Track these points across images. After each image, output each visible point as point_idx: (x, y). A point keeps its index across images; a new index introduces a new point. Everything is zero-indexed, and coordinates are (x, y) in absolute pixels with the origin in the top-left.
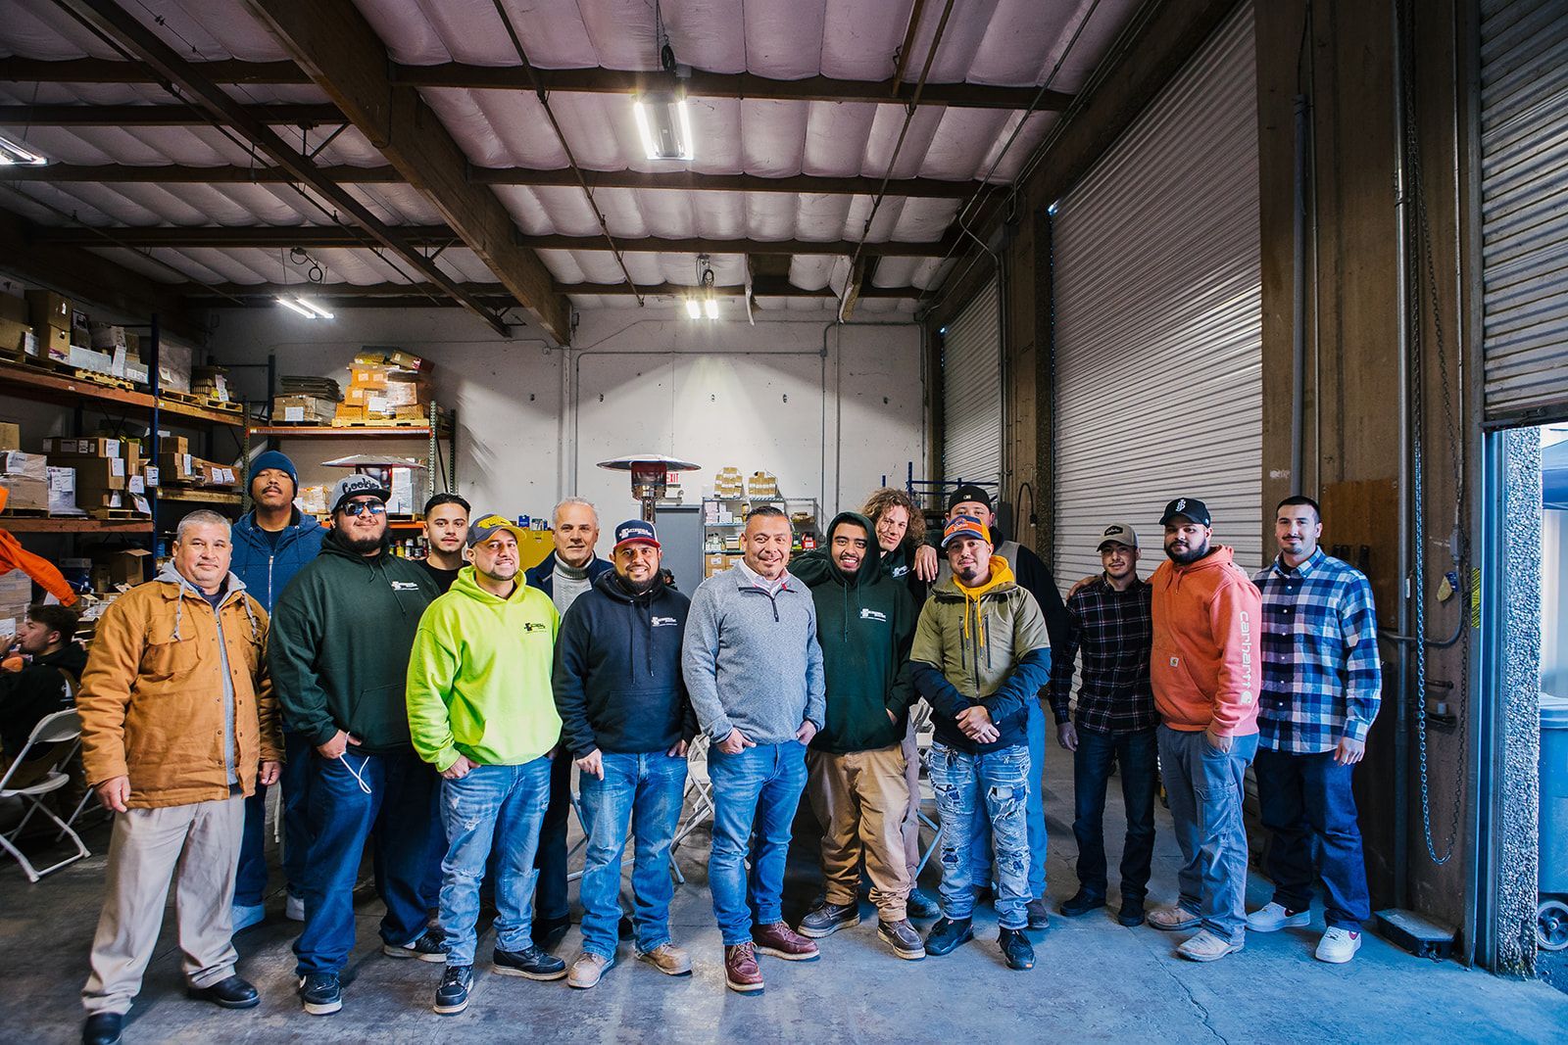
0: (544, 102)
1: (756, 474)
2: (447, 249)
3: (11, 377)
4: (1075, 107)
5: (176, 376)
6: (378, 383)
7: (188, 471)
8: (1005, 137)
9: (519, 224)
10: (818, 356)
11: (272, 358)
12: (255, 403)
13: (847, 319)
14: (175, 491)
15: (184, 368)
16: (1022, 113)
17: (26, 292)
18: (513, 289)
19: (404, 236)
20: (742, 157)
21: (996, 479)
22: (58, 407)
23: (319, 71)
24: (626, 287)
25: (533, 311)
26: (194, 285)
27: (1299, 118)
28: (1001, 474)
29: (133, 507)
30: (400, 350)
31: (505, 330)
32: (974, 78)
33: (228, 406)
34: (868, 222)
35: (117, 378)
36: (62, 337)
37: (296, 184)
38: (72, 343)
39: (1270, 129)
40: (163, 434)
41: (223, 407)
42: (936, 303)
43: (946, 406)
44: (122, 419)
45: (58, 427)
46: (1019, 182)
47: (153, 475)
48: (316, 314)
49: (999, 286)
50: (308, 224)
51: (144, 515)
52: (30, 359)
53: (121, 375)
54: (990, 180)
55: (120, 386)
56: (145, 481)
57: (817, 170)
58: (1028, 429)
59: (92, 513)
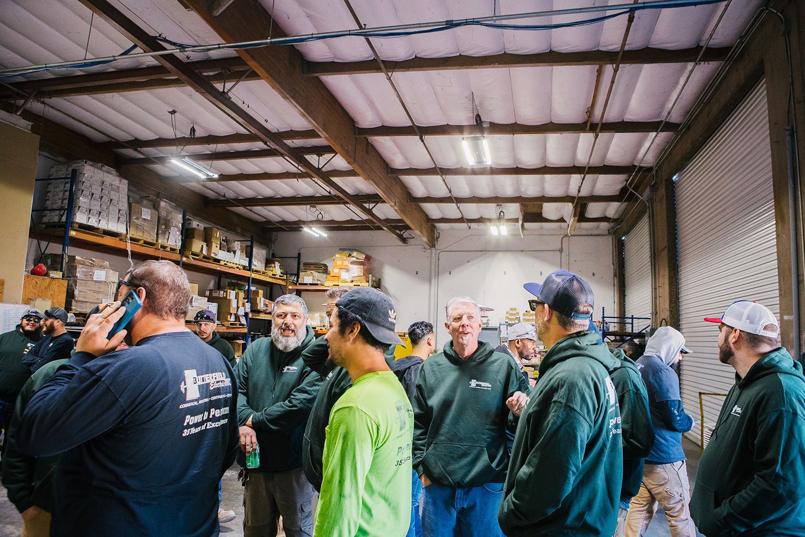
0: (423, 141)
1: (526, 312)
2: (379, 204)
3: (196, 264)
4: (681, 130)
5: (260, 263)
6: (346, 266)
7: (262, 306)
8: (647, 144)
9: (411, 192)
10: (558, 252)
11: (299, 254)
12: (291, 275)
13: (572, 234)
14: (257, 315)
15: (263, 259)
16: (654, 134)
17: (204, 228)
18: (408, 222)
19: (359, 199)
20: (516, 159)
21: (650, 316)
22: (212, 276)
23: (326, 135)
24: (461, 220)
25: (418, 232)
26: (269, 222)
27: (788, 138)
28: (652, 314)
29: (240, 321)
30: (356, 250)
31: (404, 240)
32: (627, 119)
33: (280, 276)
34: (580, 187)
35: (236, 264)
36: (217, 247)
37: (313, 179)
38: (220, 249)
39: (775, 143)
40: (253, 288)
41: (278, 277)
42: (619, 225)
43: (626, 277)
44: (235, 281)
45: (211, 285)
46: (656, 165)
47: (248, 305)
48: (320, 235)
49: (649, 217)
50: (318, 195)
51: (243, 325)
52: (204, 257)
53: (238, 263)
54: (641, 165)
55: (237, 267)
56: (245, 309)
57: (553, 164)
58: (665, 291)
59: (223, 323)
